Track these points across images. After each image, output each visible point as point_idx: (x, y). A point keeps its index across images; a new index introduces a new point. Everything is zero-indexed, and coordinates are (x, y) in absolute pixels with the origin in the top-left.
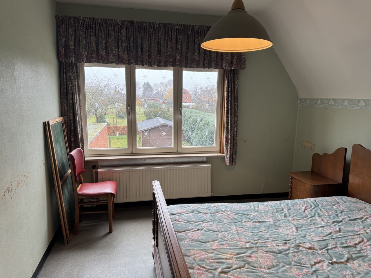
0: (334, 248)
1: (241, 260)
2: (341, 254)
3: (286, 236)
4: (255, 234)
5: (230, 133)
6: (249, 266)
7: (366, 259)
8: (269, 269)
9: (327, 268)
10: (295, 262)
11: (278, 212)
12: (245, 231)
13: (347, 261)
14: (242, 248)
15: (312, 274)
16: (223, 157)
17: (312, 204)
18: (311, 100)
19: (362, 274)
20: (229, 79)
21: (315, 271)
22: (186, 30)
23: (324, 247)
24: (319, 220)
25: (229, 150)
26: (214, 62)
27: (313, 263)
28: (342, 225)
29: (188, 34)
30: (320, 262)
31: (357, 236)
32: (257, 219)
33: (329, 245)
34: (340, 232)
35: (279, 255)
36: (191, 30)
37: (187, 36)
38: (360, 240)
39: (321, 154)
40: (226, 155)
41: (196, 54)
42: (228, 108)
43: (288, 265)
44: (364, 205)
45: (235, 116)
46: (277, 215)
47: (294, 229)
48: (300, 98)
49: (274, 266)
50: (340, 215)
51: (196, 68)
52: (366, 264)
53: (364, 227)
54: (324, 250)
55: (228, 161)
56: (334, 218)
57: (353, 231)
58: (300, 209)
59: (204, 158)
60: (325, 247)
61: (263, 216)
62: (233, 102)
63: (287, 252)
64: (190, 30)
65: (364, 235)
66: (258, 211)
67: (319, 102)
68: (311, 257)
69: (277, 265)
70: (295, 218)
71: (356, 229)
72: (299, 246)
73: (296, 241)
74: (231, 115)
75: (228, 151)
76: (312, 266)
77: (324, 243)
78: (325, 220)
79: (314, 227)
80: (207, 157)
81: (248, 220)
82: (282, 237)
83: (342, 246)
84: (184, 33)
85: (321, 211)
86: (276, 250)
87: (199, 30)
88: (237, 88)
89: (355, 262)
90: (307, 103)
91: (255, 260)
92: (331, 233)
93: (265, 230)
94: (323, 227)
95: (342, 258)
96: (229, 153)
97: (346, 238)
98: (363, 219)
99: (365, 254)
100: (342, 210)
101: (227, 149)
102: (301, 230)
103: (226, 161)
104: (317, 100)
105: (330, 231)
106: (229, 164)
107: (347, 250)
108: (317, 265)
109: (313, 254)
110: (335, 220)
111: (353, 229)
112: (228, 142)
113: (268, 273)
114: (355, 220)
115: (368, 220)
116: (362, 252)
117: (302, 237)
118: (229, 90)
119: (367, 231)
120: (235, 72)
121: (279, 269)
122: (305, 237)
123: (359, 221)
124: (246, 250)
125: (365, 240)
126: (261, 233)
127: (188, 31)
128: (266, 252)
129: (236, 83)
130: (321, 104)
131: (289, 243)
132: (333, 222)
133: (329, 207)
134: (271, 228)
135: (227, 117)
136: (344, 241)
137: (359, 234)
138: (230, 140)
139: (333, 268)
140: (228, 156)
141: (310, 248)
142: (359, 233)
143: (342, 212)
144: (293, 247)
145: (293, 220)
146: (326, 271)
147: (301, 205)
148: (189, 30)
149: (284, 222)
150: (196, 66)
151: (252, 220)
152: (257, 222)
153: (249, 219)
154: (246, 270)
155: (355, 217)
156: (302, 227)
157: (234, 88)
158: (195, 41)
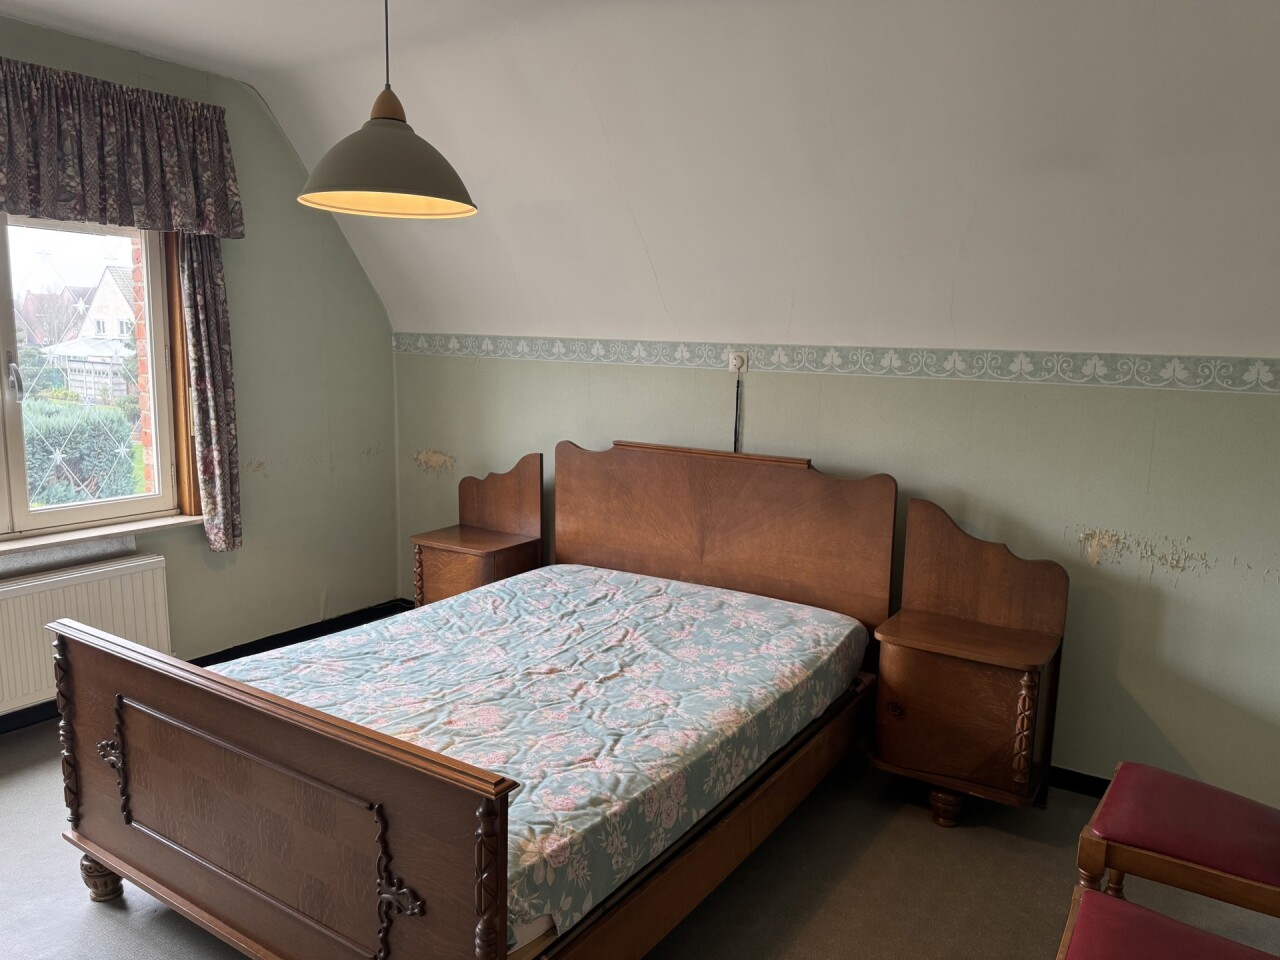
0: (590, 657)
1: (439, 734)
2: (607, 664)
3: (493, 666)
4: (426, 683)
5: (219, 442)
6: (463, 738)
7: (647, 658)
8: (502, 729)
9: (598, 692)
10: (540, 701)
11: (440, 628)
12: (396, 686)
13: (622, 671)
14: (422, 714)
15: (581, 708)
16: (201, 526)
17: (502, 594)
18: (430, 337)
19: (654, 681)
20: (195, 265)
21: (583, 702)
22: (20, 80)
23: (572, 662)
24: (533, 620)
25: (219, 499)
26: (143, 207)
27: (572, 693)
28: (579, 618)
29: (30, 97)
30: (581, 687)
31: (615, 627)
32: (404, 656)
33: (579, 655)
34: (583, 630)
35: (504, 702)
36: (42, 84)
37: (26, 104)
38: (623, 631)
39: (481, 476)
40: (212, 519)
41: (70, 171)
42: (199, 360)
43: (531, 710)
44: (596, 572)
45: (225, 388)
46: (444, 635)
47: (498, 650)
48: (395, 330)
49: (509, 722)
50: (565, 601)
51: (76, 219)
52: (650, 665)
53: (618, 610)
54: (576, 667)
55: (221, 535)
56: (558, 610)
57: (603, 621)
58: (484, 610)
59: (128, 538)
60: (575, 662)
61: (413, 646)
62: (215, 342)
63: (515, 691)
64: (39, 85)
65: (625, 623)
66: (393, 639)
67: (454, 344)
68: (562, 684)
69: (513, 718)
70: (485, 629)
71: (607, 616)
72: (530, 674)
73: (516, 668)
74: (214, 385)
75: (214, 503)
76: (572, 696)
77: (568, 655)
78: (545, 618)
79: (532, 635)
80: (137, 534)
81: (384, 663)
82: (484, 670)
83: (601, 650)
84: (14, 90)
85: (526, 603)
86: (491, 695)
87: (71, 90)
88: (222, 297)
89: (634, 667)
90: (419, 345)
91: (467, 725)
92: (569, 637)
93: (439, 670)
94: (548, 630)
95: (611, 670)
96: (220, 509)
97: (599, 636)
98: (609, 597)
99: (641, 652)
100: (563, 591)
101: (211, 496)
102: (513, 648)
103: (212, 537)
104: (448, 337)
105: (567, 633)
106: (224, 546)
107: (612, 653)
108: (580, 694)
109: (563, 679)
110: (562, 612)
111: (602, 618)
112: (213, 473)
113: (507, 736)
114: (595, 602)
115: (617, 597)
116: (636, 649)
117: (522, 658)
118: (200, 304)
119: (626, 614)
120: (211, 243)
121: (520, 722)
122: (528, 656)
123: (603, 602)
124: (432, 714)
125: (631, 630)
126: (435, 677)
127: (29, 85)
128: (476, 704)
129: (219, 282)
130: (459, 350)
131: (507, 675)
132: (562, 617)
133: (538, 592)
134: (449, 662)
135: (202, 393)
136: (599, 642)
137: (616, 624)
138: (219, 464)
139: (607, 687)
140: (219, 520)
141: (551, 671)
142: (614, 622)
143: (566, 594)
144: (519, 680)
145: (483, 634)
146: (598, 696)
147: (481, 603)
148: (33, 82)
149: (468, 643)
150: (76, 212)
151: (394, 659)
152: (409, 660)
153: (386, 659)
154: (462, 745)
155: (593, 599)
156: (509, 643)
157: (215, 296)
158: (59, 125)
